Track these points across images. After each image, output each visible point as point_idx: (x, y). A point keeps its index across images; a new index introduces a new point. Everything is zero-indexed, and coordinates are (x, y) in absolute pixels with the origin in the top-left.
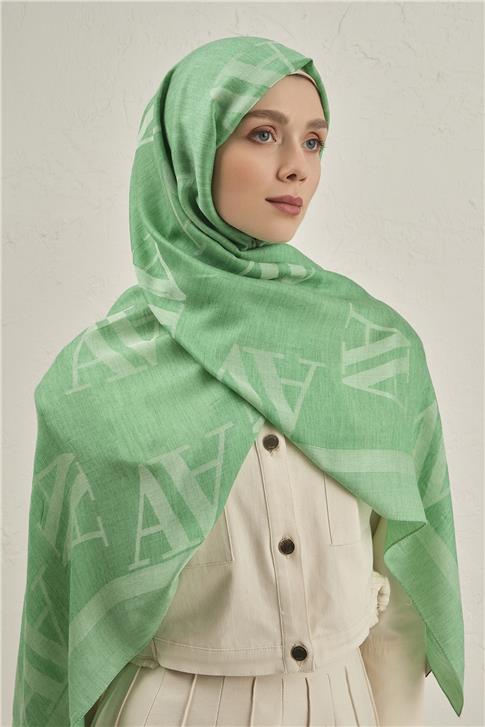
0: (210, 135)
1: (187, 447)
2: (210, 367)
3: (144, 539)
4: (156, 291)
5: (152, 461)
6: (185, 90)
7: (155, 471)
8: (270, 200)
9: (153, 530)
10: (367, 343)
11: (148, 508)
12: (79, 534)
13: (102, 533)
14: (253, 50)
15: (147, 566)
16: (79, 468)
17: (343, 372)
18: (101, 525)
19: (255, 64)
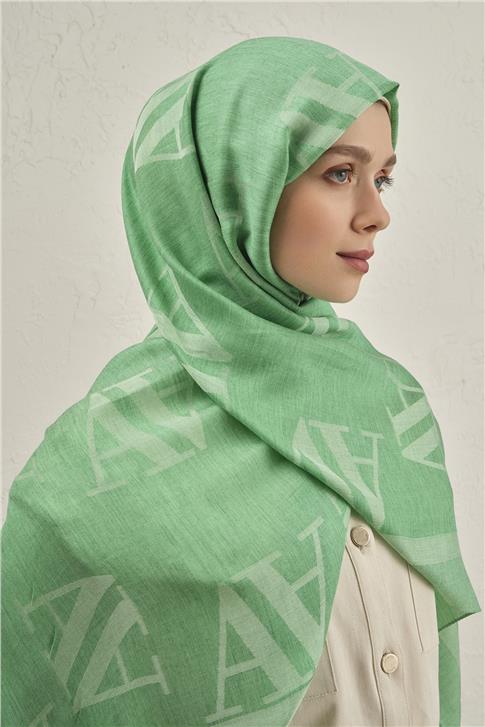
1: (278, 554)
3: (229, 680)
4: (190, 350)
5: (236, 578)
7: (241, 590)
8: (341, 255)
9: (243, 667)
11: (233, 639)
12: (126, 679)
13: (160, 677)
15: (237, 715)
16: (123, 593)
17: (400, 444)
18: (157, 666)
19: (336, 85)
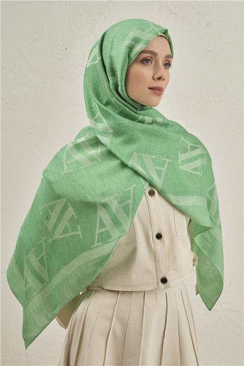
0: (125, 60)
1: (117, 195)
2: (125, 161)
3: (99, 234)
4: (99, 129)
5: (102, 201)
6: (113, 41)
7: (105, 205)
8: (150, 88)
9: (103, 230)
10: (189, 151)
11: (101, 221)
12: (70, 232)
13: (79, 232)
14: (142, 25)
15: (101, 245)
16: (69, 205)
17: (180, 163)
18: (79, 229)
19: (144, 31)
